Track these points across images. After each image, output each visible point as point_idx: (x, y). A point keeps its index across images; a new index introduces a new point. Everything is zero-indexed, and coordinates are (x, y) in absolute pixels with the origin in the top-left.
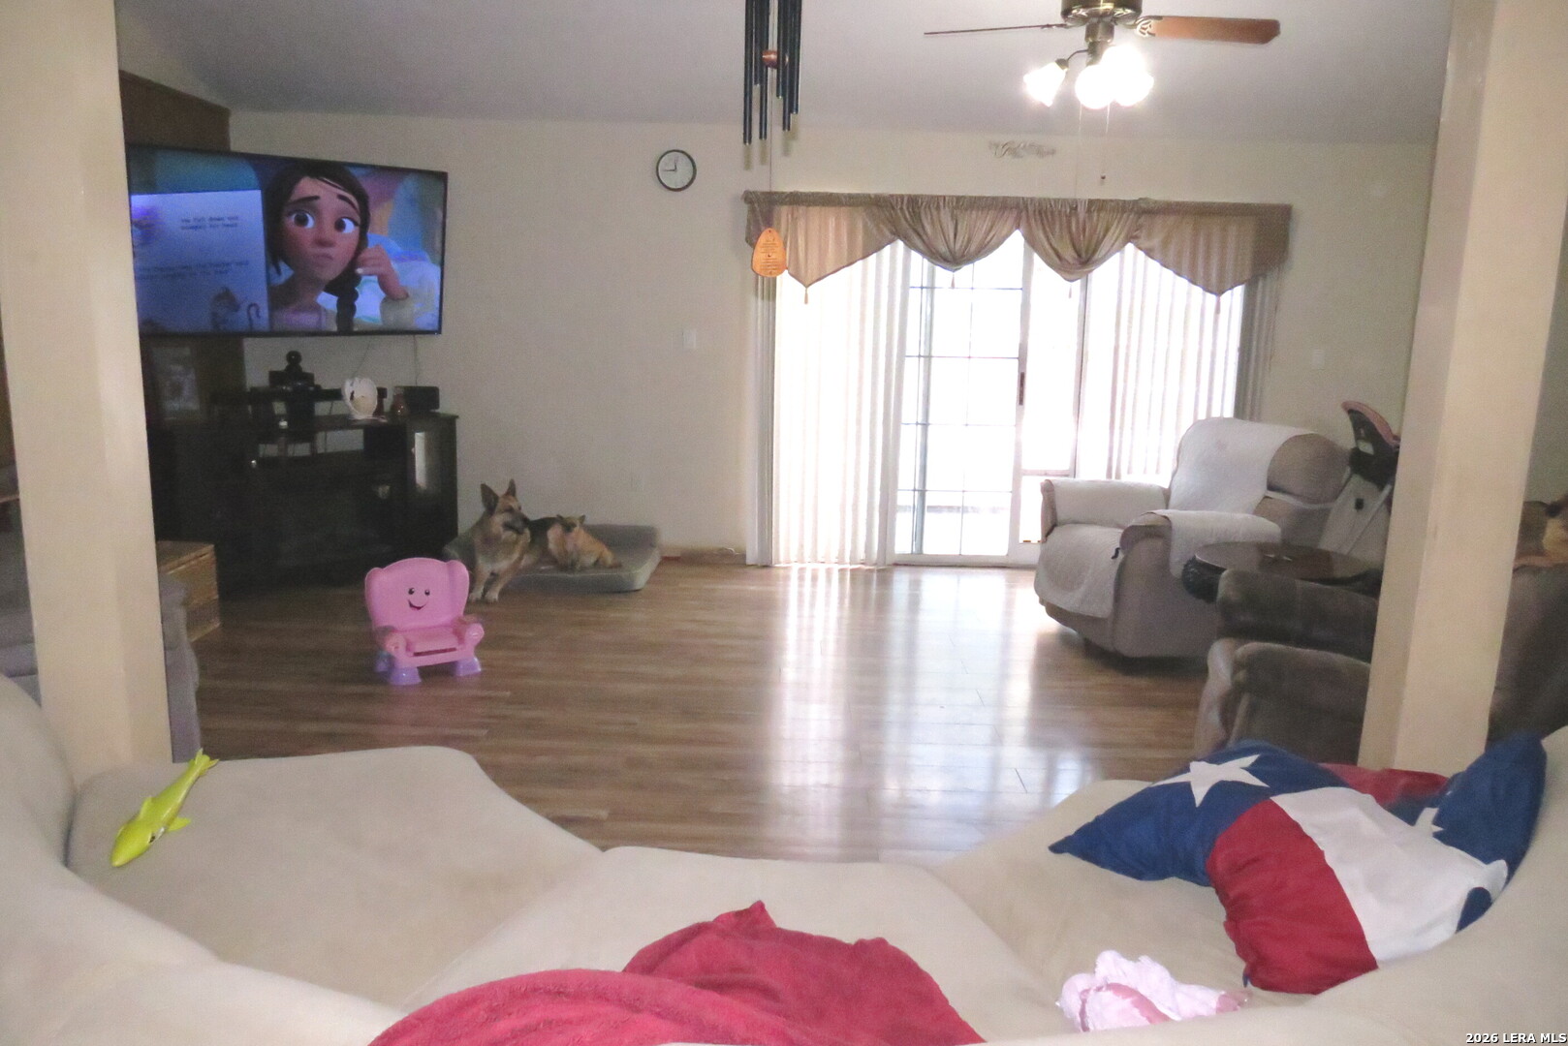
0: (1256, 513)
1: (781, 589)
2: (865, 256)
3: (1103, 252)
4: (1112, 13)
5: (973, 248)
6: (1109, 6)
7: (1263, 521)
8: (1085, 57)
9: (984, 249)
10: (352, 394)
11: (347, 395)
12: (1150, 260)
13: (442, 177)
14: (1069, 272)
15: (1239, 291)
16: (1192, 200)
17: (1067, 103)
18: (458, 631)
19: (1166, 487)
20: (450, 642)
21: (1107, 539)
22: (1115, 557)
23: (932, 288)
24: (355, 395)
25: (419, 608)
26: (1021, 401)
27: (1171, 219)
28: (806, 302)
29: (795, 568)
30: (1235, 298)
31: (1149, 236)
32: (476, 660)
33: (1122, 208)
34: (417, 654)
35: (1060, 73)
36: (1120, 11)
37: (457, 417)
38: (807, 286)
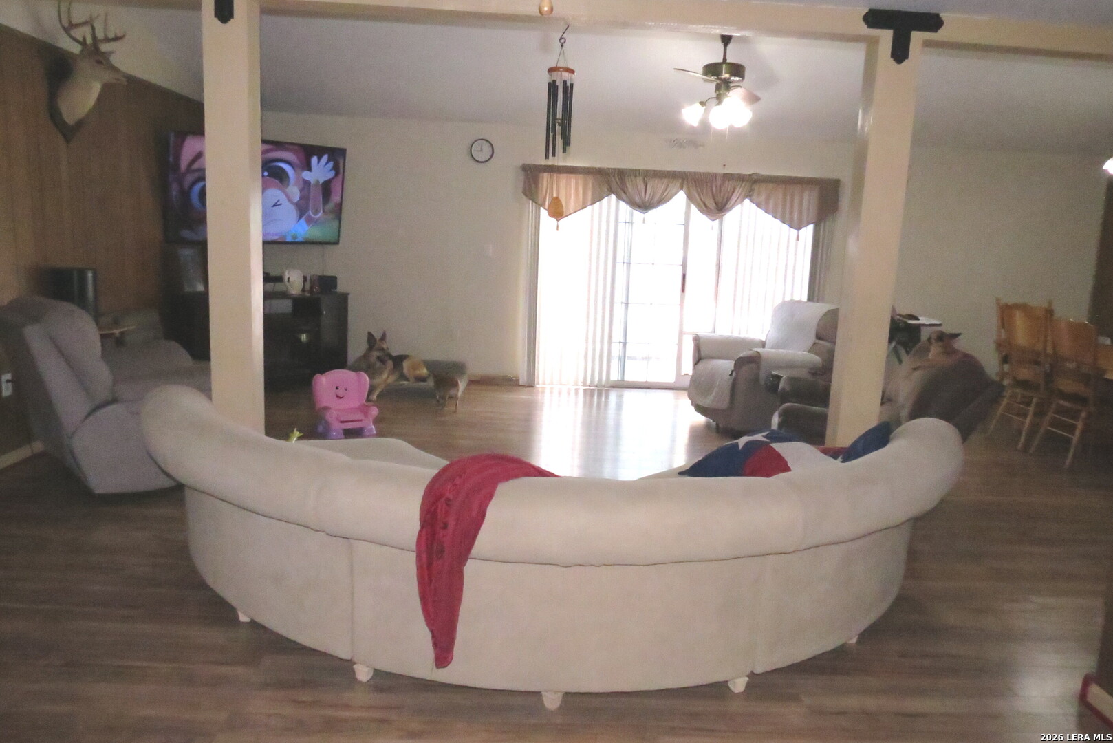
0: (809, 352)
1: (540, 398)
2: (593, 203)
3: (731, 204)
4: (729, 79)
5: (656, 199)
6: (727, 76)
7: (812, 355)
8: (715, 101)
9: (662, 201)
10: (289, 278)
11: (286, 280)
12: (758, 209)
13: (342, 152)
14: (712, 216)
15: (811, 227)
16: (782, 175)
17: (705, 126)
18: (364, 410)
19: (764, 339)
20: (359, 416)
21: (727, 365)
22: (731, 375)
23: (631, 223)
24: (290, 280)
25: (341, 398)
26: (683, 290)
27: (771, 186)
28: (557, 229)
29: (548, 387)
30: (808, 232)
31: (759, 194)
32: (373, 427)
33: (741, 178)
34: (342, 422)
35: (702, 109)
36: (732, 78)
37: (348, 294)
38: (558, 221)
